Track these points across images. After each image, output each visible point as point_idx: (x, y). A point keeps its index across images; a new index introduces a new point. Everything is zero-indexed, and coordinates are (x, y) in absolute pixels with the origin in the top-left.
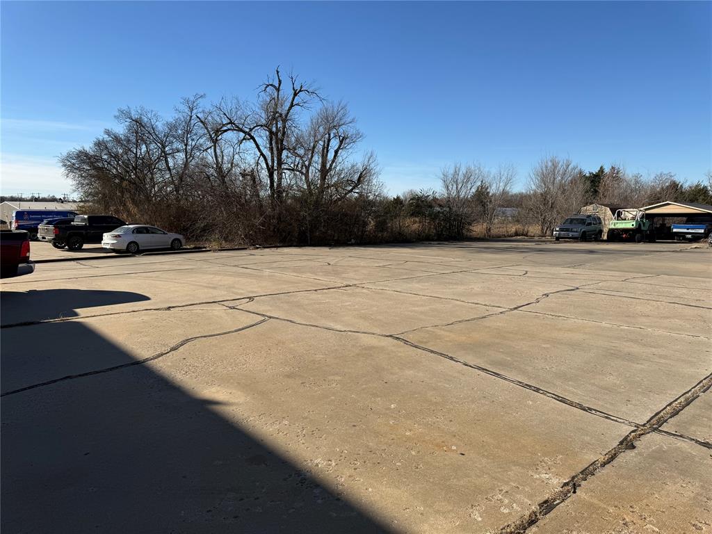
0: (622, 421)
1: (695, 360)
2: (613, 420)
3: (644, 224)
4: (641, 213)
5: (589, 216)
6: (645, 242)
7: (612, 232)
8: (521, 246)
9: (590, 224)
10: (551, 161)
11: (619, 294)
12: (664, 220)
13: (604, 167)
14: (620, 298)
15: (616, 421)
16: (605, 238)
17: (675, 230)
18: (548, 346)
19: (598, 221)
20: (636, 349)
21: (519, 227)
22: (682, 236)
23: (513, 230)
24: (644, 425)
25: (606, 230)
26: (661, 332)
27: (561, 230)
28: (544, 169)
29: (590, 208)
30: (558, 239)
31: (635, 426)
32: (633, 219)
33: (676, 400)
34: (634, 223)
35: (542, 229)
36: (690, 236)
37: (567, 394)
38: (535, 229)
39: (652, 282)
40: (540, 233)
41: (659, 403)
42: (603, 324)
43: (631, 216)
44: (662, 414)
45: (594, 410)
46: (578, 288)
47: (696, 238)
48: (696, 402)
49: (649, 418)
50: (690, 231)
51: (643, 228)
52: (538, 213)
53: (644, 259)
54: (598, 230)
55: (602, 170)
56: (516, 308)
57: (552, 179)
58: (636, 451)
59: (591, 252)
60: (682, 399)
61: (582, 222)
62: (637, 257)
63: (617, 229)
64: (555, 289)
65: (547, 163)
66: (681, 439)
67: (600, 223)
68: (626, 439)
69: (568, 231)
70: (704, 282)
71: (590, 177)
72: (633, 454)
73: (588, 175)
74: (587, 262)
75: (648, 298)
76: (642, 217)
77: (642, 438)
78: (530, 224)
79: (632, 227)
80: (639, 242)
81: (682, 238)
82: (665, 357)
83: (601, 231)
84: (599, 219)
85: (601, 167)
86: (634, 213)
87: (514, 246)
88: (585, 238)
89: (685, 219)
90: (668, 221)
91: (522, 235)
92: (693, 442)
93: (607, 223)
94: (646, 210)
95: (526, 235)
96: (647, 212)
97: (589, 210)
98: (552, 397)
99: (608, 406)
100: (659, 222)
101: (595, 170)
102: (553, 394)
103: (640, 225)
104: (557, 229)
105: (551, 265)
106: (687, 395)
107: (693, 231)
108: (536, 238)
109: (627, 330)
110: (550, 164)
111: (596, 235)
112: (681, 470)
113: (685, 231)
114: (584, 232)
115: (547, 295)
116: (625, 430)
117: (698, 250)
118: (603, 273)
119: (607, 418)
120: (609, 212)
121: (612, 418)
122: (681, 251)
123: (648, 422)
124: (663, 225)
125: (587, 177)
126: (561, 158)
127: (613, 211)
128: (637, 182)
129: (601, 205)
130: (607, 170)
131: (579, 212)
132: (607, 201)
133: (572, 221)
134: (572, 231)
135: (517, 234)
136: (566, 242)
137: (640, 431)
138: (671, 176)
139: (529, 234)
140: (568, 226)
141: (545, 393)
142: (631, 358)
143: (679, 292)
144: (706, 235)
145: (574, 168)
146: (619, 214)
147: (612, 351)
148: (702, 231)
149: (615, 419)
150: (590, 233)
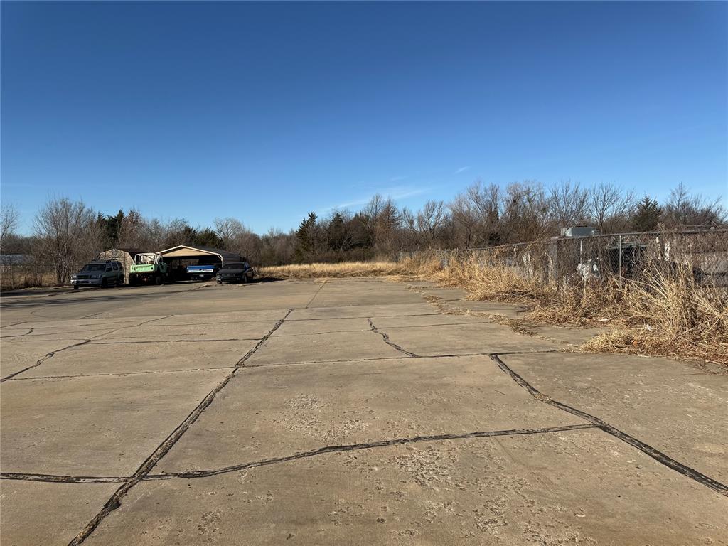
0: (111, 480)
1: (190, 393)
2: (101, 482)
3: (162, 267)
4: (158, 256)
5: (109, 262)
6: (165, 284)
7: (133, 276)
8: (30, 299)
9: (110, 270)
10: (61, 203)
11: (133, 340)
12: (180, 262)
13: (123, 211)
14: (132, 345)
15: (106, 482)
16: (127, 283)
17: (190, 271)
18: (43, 416)
19: (118, 266)
20: (138, 396)
21: (30, 277)
22: (196, 276)
23: (22, 280)
24: (133, 476)
25: (127, 275)
26: (166, 372)
27: (79, 277)
28: (54, 212)
29: (109, 253)
30: (77, 288)
31: (124, 481)
32: (152, 262)
33: (167, 440)
34: (153, 267)
35: (59, 278)
36: (202, 276)
37: (53, 469)
38: (49, 278)
39: (165, 323)
40: (56, 282)
41: (151, 447)
42: (111, 376)
43: (150, 260)
44: (152, 458)
45: (82, 478)
46: (89, 341)
47: (208, 277)
48: (185, 435)
49: (139, 467)
50: (202, 271)
51: (161, 271)
52: (52, 260)
53: (161, 301)
54: (119, 275)
55: (121, 215)
56: (9, 378)
57: (65, 223)
58: (120, 509)
59: (111, 298)
60: (173, 436)
61: (102, 267)
62: (155, 299)
63: (139, 273)
64: (63, 345)
65: (57, 204)
66: (166, 478)
67: (121, 268)
68: (112, 499)
69: (87, 278)
70: (209, 317)
71: (110, 221)
72: (117, 513)
73: (107, 219)
74: (105, 311)
75: (159, 339)
76: (160, 260)
77: (129, 491)
78: (43, 272)
79: (150, 270)
80: (160, 284)
81: (196, 278)
82: (165, 397)
83: (123, 276)
84: (120, 264)
85: (120, 212)
86: (152, 257)
87: (21, 300)
88: (106, 284)
89: (197, 261)
90: (184, 263)
91: (34, 286)
92: (176, 477)
93: (127, 267)
94: (163, 253)
95: (40, 285)
96: (164, 255)
97: (109, 255)
98: (35, 480)
99: (100, 468)
100: (176, 265)
101: (114, 214)
102: (37, 475)
103: (158, 268)
104: (75, 277)
105: (64, 318)
106: (178, 430)
107: (205, 271)
108: (52, 288)
109: (134, 377)
110: (60, 206)
111: (118, 280)
112: (162, 512)
113: (199, 271)
114: (105, 278)
115: (52, 354)
116: (112, 489)
117: (208, 288)
118: (119, 320)
119: (96, 482)
120: (129, 257)
121: (101, 480)
122: (194, 290)
123: (137, 472)
124: (180, 267)
125: (106, 221)
126: (74, 200)
127: (133, 255)
128: (157, 227)
129: (121, 249)
130: (126, 214)
131: (98, 257)
132: (125, 246)
133: (90, 267)
134: (91, 278)
135: (27, 285)
136: (85, 290)
137: (128, 484)
138: (185, 222)
139: (43, 284)
140: (86, 273)
141: (25, 477)
142: (132, 406)
143: (186, 329)
144: (214, 275)
145: (89, 212)
146: (139, 259)
147: (115, 404)
148: (212, 271)
149: (104, 480)
150: (111, 278)
